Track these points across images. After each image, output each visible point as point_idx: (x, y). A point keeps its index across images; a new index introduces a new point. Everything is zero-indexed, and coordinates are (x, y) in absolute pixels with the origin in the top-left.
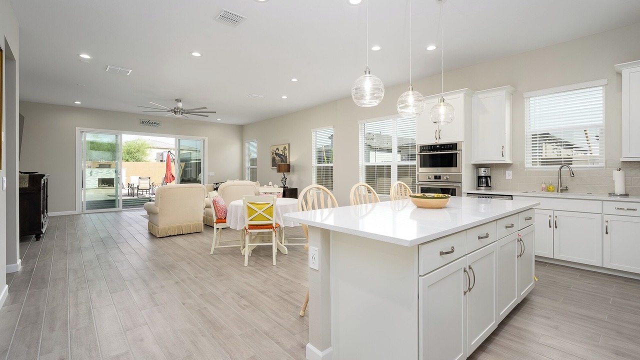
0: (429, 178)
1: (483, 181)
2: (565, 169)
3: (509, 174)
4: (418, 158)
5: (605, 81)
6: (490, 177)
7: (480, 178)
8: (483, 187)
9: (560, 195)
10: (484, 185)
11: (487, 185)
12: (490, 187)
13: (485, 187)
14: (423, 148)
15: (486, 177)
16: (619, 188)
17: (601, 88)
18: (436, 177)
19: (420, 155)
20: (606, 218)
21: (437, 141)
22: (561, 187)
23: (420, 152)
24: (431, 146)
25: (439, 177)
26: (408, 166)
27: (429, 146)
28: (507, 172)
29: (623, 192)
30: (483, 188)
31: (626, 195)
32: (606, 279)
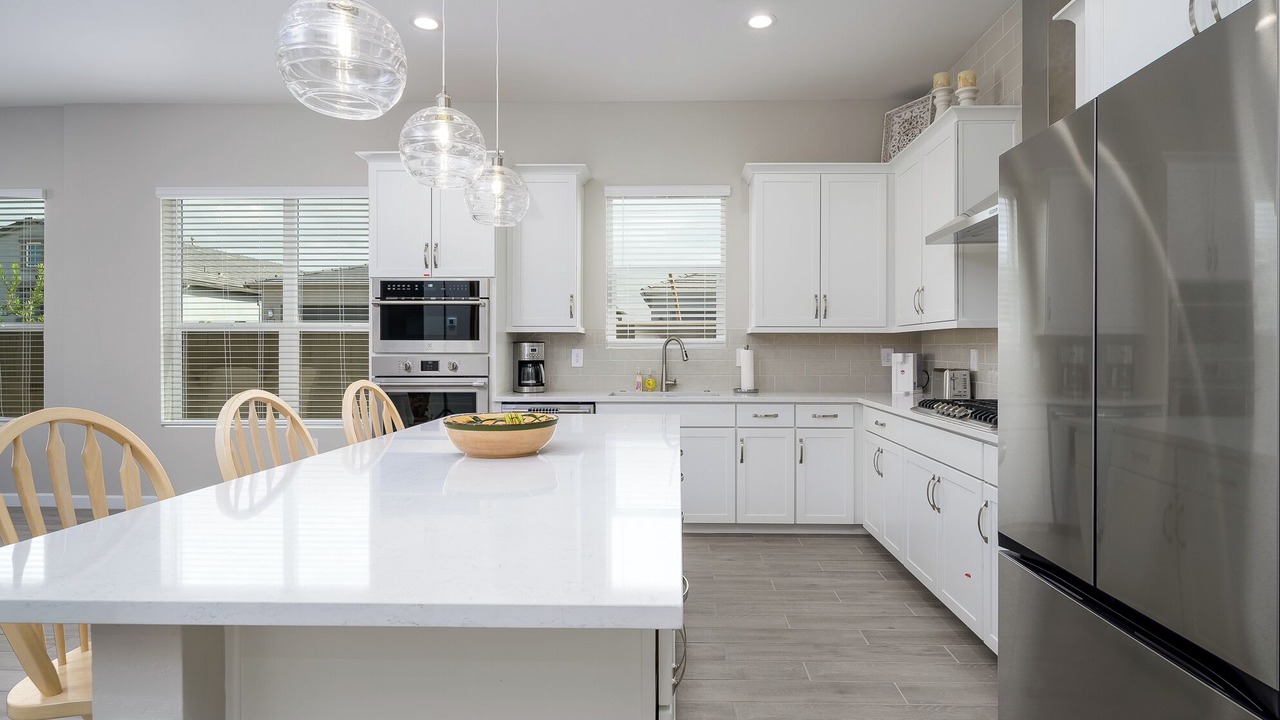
0: (408, 368)
1: (527, 373)
2: (673, 346)
3: (577, 357)
4: (374, 313)
5: (726, 190)
6: (542, 362)
7: (522, 364)
8: (527, 385)
9: (664, 396)
10: (530, 382)
11: (539, 383)
12: (543, 385)
13: (534, 385)
14: (388, 288)
15: (536, 364)
16: (747, 382)
17: (719, 201)
18: (425, 366)
19: (382, 306)
20: (742, 433)
21: (428, 271)
22: (666, 380)
23: (382, 298)
24: (413, 284)
25: (434, 366)
26: (336, 335)
27: (406, 283)
28: (575, 352)
29: (751, 387)
30: (526, 389)
31: (755, 391)
32: (743, 544)
